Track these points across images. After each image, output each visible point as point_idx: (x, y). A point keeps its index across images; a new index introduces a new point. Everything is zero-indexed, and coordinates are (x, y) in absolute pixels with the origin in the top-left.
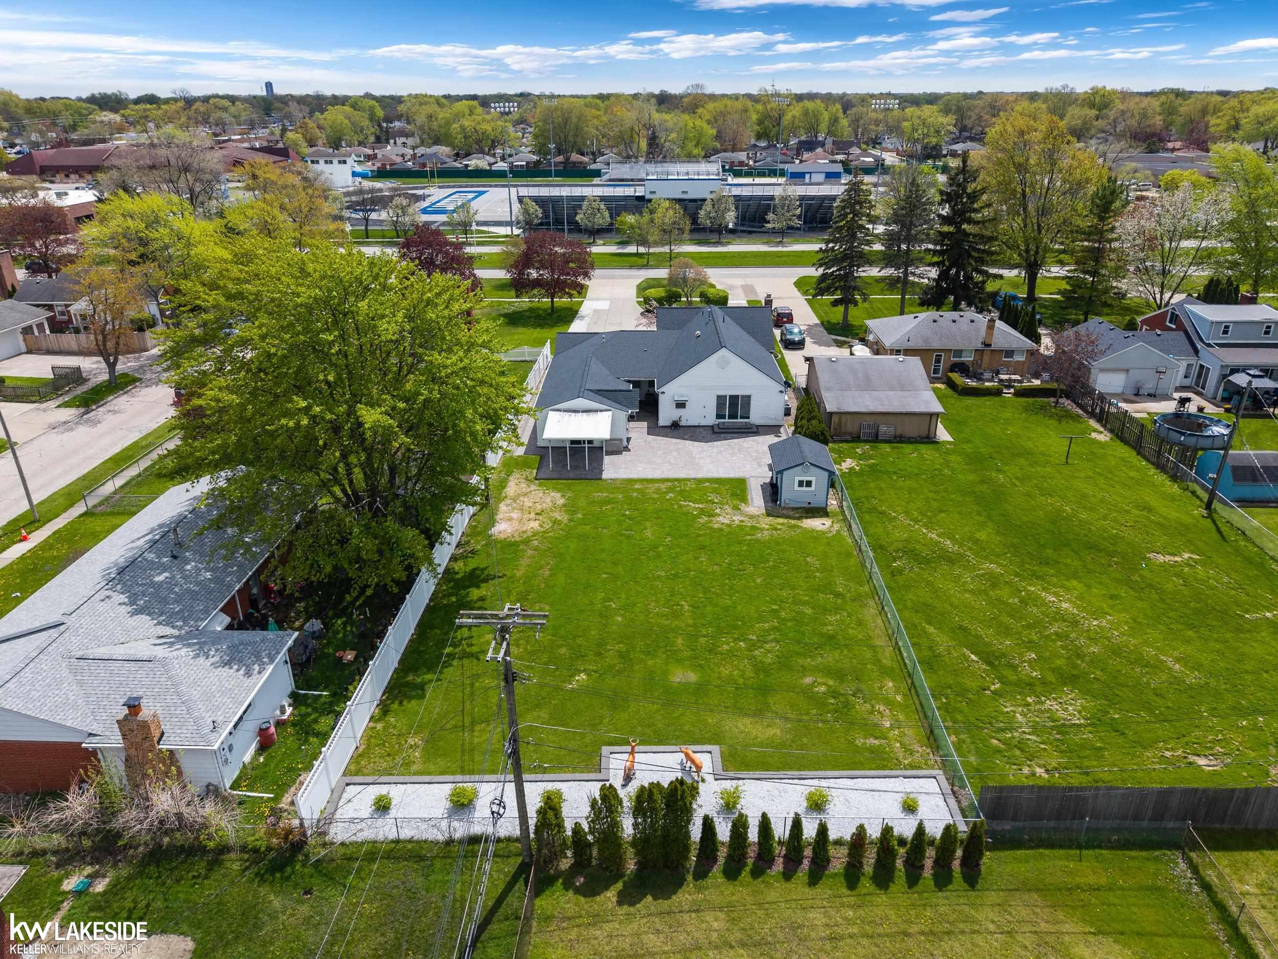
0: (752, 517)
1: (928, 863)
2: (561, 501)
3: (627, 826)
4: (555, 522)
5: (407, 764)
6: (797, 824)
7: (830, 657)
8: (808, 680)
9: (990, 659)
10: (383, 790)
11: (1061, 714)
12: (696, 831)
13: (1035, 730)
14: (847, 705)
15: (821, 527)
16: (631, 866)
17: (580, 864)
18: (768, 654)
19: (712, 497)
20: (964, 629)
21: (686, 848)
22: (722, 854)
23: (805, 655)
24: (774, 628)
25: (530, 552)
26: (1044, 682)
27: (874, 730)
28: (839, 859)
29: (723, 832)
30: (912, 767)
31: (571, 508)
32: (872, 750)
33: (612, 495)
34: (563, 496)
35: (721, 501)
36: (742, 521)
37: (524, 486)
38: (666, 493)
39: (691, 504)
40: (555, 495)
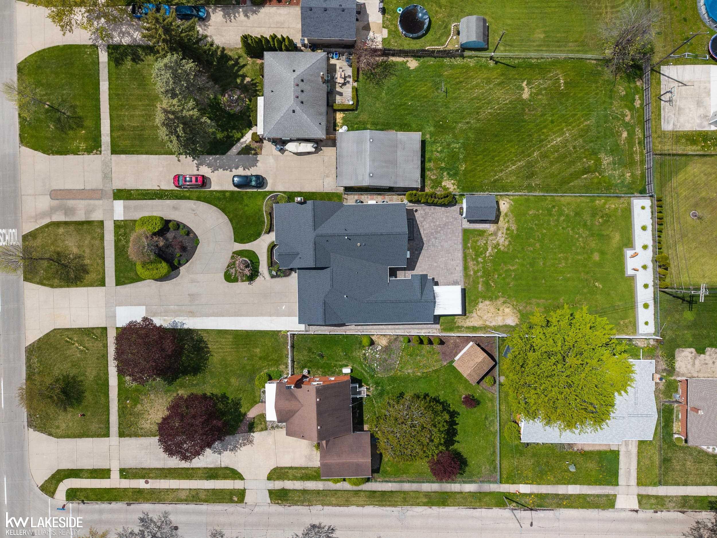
2: (487, 302)
4: (505, 302)
7: (587, 215)
8: (597, 223)
9: (586, 171)
10: (640, 324)
11: (608, 161)
13: (615, 170)
14: (606, 215)
15: (507, 205)
18: (585, 233)
19: (481, 243)
20: (572, 174)
23: (586, 223)
24: (572, 230)
26: (595, 161)
27: (616, 210)
30: (629, 204)
31: (493, 298)
32: (623, 212)
33: (481, 283)
34: (482, 302)
35: (485, 240)
36: (503, 233)
37: (472, 319)
38: (477, 262)
39: (488, 252)
40: (481, 305)
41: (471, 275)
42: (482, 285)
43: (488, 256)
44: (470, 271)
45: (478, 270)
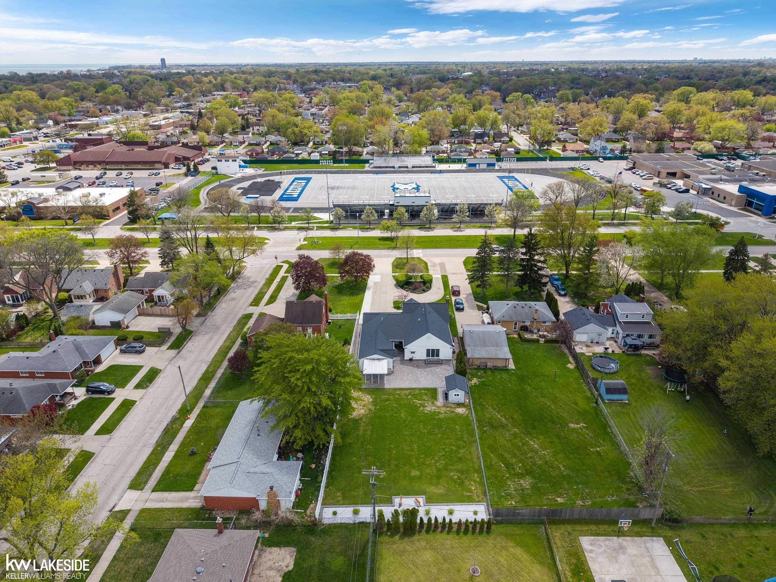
0: (438, 407)
1: (478, 528)
2: (371, 400)
3: (401, 519)
4: (370, 410)
5: (339, 501)
6: (444, 519)
7: (459, 466)
8: (452, 474)
9: (508, 466)
10: (334, 509)
11: (524, 485)
12: (418, 521)
13: (515, 490)
14: (463, 482)
15: (462, 412)
16: (402, 530)
17: (388, 530)
18: (440, 465)
19: (425, 397)
20: (502, 455)
21: (416, 525)
22: (425, 526)
23: (452, 465)
24: (443, 455)
25: (363, 424)
26: (521, 474)
27: (470, 491)
28: (455, 527)
29: (425, 521)
30: (478, 502)
31: (374, 403)
32: (468, 496)
33: (389, 397)
34: (372, 397)
35: (428, 399)
36: (435, 410)
37: (357, 392)
38: (408, 395)
39: (417, 401)
40: (369, 397)
41: (396, 392)
42: (387, 397)
43: (413, 401)
44: (399, 391)
45: (400, 396)
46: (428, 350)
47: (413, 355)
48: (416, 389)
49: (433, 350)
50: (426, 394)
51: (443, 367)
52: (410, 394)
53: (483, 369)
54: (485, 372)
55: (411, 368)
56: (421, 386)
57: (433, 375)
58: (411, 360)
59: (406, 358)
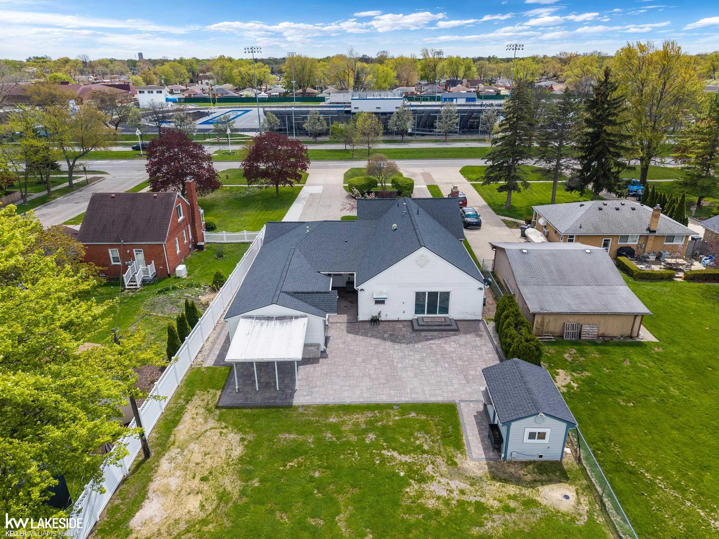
4: (222, 496)
33: (301, 438)
34: (242, 440)
35: (432, 447)
36: (462, 492)
37: (201, 420)
38: (366, 431)
39: (396, 454)
40: (234, 437)
41: (327, 417)
42: (294, 440)
43: (381, 455)
44: (338, 416)
45: (340, 432)
46: (419, 296)
47: (380, 307)
48: (389, 406)
49: (433, 295)
50: (424, 428)
51: (463, 339)
52: (371, 426)
53: (573, 344)
54: (582, 353)
55: (375, 341)
56: (404, 398)
57: (437, 363)
58: (375, 321)
59: (361, 318)
